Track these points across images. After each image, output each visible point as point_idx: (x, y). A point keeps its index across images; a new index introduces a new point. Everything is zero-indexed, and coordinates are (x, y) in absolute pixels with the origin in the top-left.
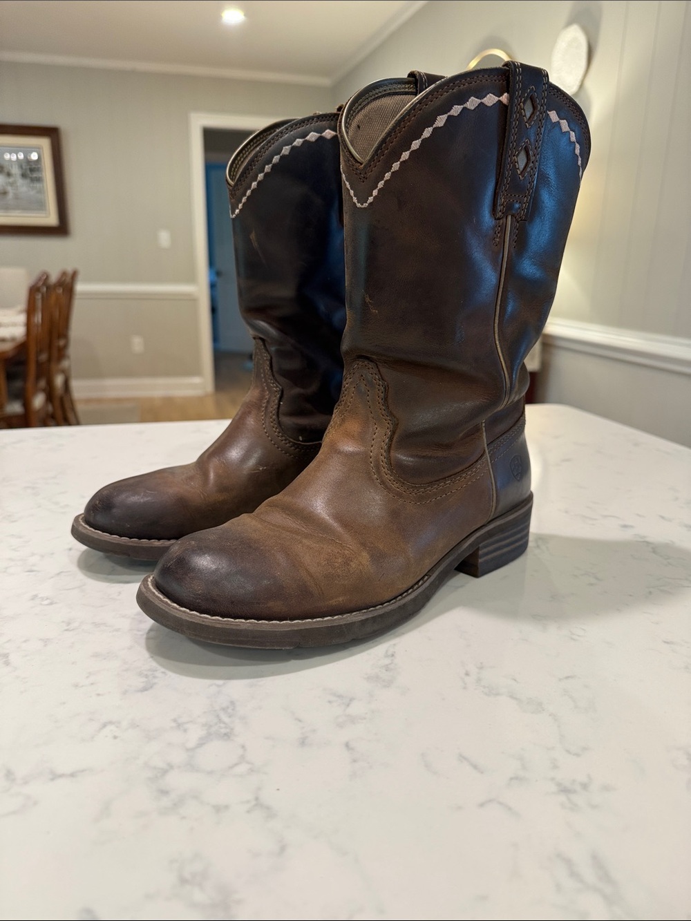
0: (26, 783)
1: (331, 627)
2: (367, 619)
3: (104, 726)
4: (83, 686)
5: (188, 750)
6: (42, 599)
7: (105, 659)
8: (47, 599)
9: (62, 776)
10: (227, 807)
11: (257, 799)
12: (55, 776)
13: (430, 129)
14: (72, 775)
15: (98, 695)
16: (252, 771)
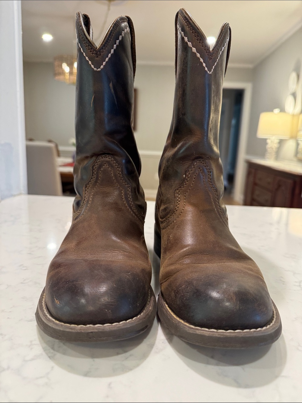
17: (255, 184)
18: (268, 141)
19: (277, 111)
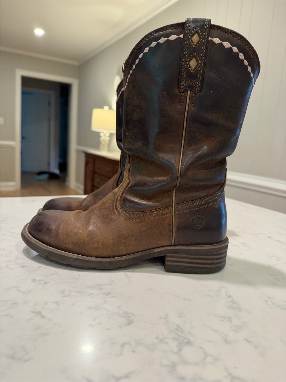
1: (61, 255)
2: (78, 259)
3: (123, 346)
5: (176, 353)
7: (96, 310)
8: (42, 281)
9: (120, 378)
13: (142, 54)
14: (126, 376)
15: (107, 329)
16: (216, 360)
17: (95, 172)
18: (101, 134)
19: (106, 108)
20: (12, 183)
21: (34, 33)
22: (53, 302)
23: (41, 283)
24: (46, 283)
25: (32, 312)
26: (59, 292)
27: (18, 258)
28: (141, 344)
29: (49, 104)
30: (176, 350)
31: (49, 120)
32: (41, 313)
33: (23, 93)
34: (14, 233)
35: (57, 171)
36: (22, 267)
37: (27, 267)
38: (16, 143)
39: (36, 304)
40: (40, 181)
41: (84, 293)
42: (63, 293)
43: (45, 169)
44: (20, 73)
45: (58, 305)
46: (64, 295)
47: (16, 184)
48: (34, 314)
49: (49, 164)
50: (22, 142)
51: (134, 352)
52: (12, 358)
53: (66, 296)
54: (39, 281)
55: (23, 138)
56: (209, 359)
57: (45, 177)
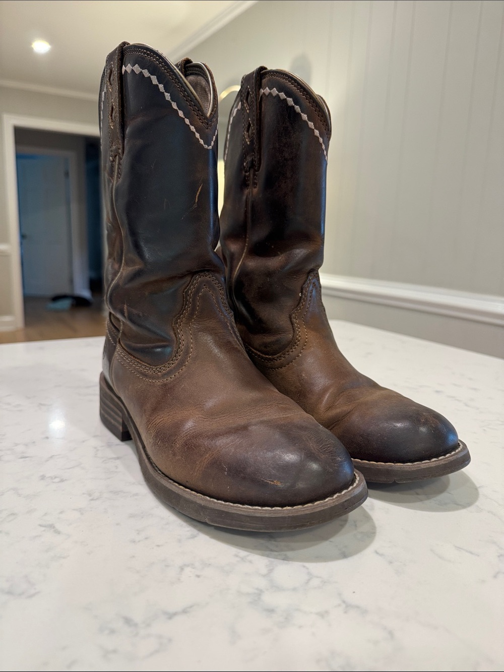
0: (148, 625)
3: (182, 569)
4: (139, 541)
5: (264, 576)
6: (51, 478)
7: (142, 518)
8: (56, 477)
9: (175, 614)
10: (327, 612)
11: (344, 602)
12: (171, 616)
14: (185, 611)
15: (158, 546)
16: (325, 582)
20: (7, 318)
21: (32, 49)
22: (74, 510)
23: (54, 481)
24: (62, 481)
25: (41, 525)
26: (84, 494)
27: (16, 445)
28: (210, 564)
29: (67, 174)
30: (264, 571)
31: (68, 203)
32: (54, 527)
33: (19, 157)
34: (9, 404)
35: (86, 293)
36: (22, 458)
37: (32, 457)
38: (12, 247)
39: (46, 514)
40: (57, 311)
41: (124, 493)
42: (90, 495)
43: (65, 290)
44: (11, 121)
45: (82, 514)
46: (91, 498)
47: (15, 319)
48: (43, 529)
49: (71, 281)
50: (21, 244)
51: (198, 576)
52: (10, 593)
53: (96, 500)
54: (52, 478)
55: (23, 236)
56: (315, 582)
57: (66, 304)
